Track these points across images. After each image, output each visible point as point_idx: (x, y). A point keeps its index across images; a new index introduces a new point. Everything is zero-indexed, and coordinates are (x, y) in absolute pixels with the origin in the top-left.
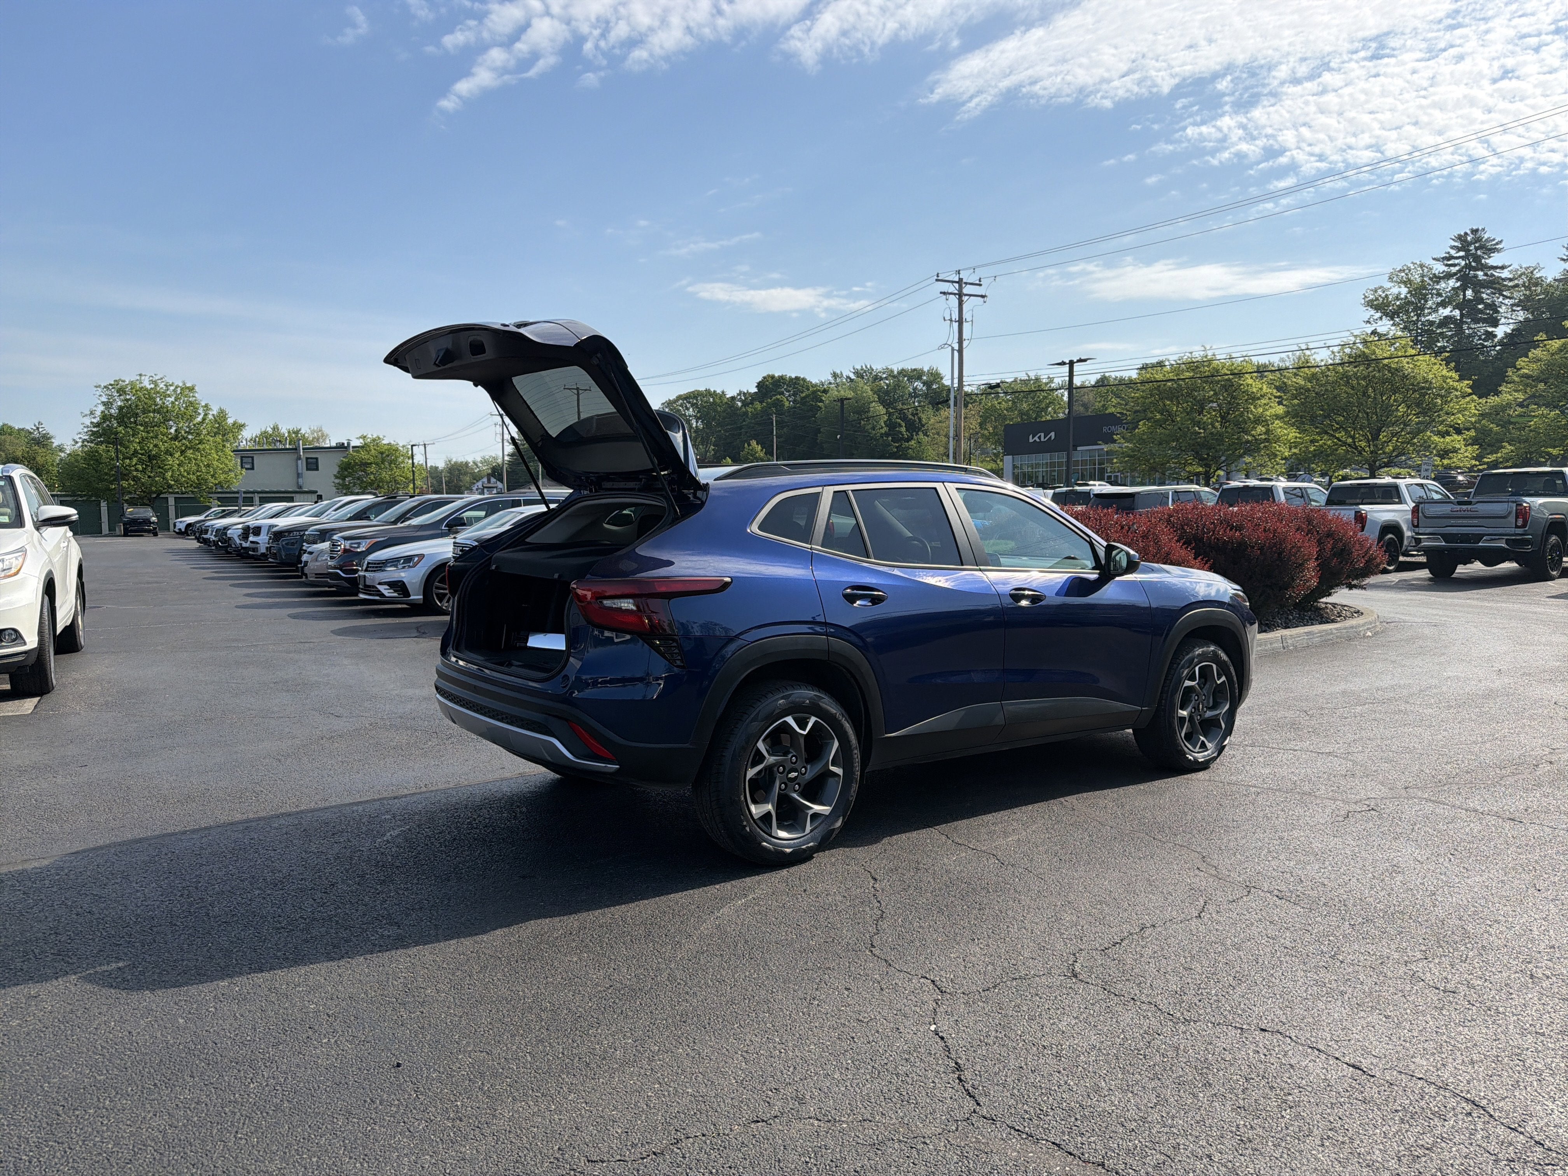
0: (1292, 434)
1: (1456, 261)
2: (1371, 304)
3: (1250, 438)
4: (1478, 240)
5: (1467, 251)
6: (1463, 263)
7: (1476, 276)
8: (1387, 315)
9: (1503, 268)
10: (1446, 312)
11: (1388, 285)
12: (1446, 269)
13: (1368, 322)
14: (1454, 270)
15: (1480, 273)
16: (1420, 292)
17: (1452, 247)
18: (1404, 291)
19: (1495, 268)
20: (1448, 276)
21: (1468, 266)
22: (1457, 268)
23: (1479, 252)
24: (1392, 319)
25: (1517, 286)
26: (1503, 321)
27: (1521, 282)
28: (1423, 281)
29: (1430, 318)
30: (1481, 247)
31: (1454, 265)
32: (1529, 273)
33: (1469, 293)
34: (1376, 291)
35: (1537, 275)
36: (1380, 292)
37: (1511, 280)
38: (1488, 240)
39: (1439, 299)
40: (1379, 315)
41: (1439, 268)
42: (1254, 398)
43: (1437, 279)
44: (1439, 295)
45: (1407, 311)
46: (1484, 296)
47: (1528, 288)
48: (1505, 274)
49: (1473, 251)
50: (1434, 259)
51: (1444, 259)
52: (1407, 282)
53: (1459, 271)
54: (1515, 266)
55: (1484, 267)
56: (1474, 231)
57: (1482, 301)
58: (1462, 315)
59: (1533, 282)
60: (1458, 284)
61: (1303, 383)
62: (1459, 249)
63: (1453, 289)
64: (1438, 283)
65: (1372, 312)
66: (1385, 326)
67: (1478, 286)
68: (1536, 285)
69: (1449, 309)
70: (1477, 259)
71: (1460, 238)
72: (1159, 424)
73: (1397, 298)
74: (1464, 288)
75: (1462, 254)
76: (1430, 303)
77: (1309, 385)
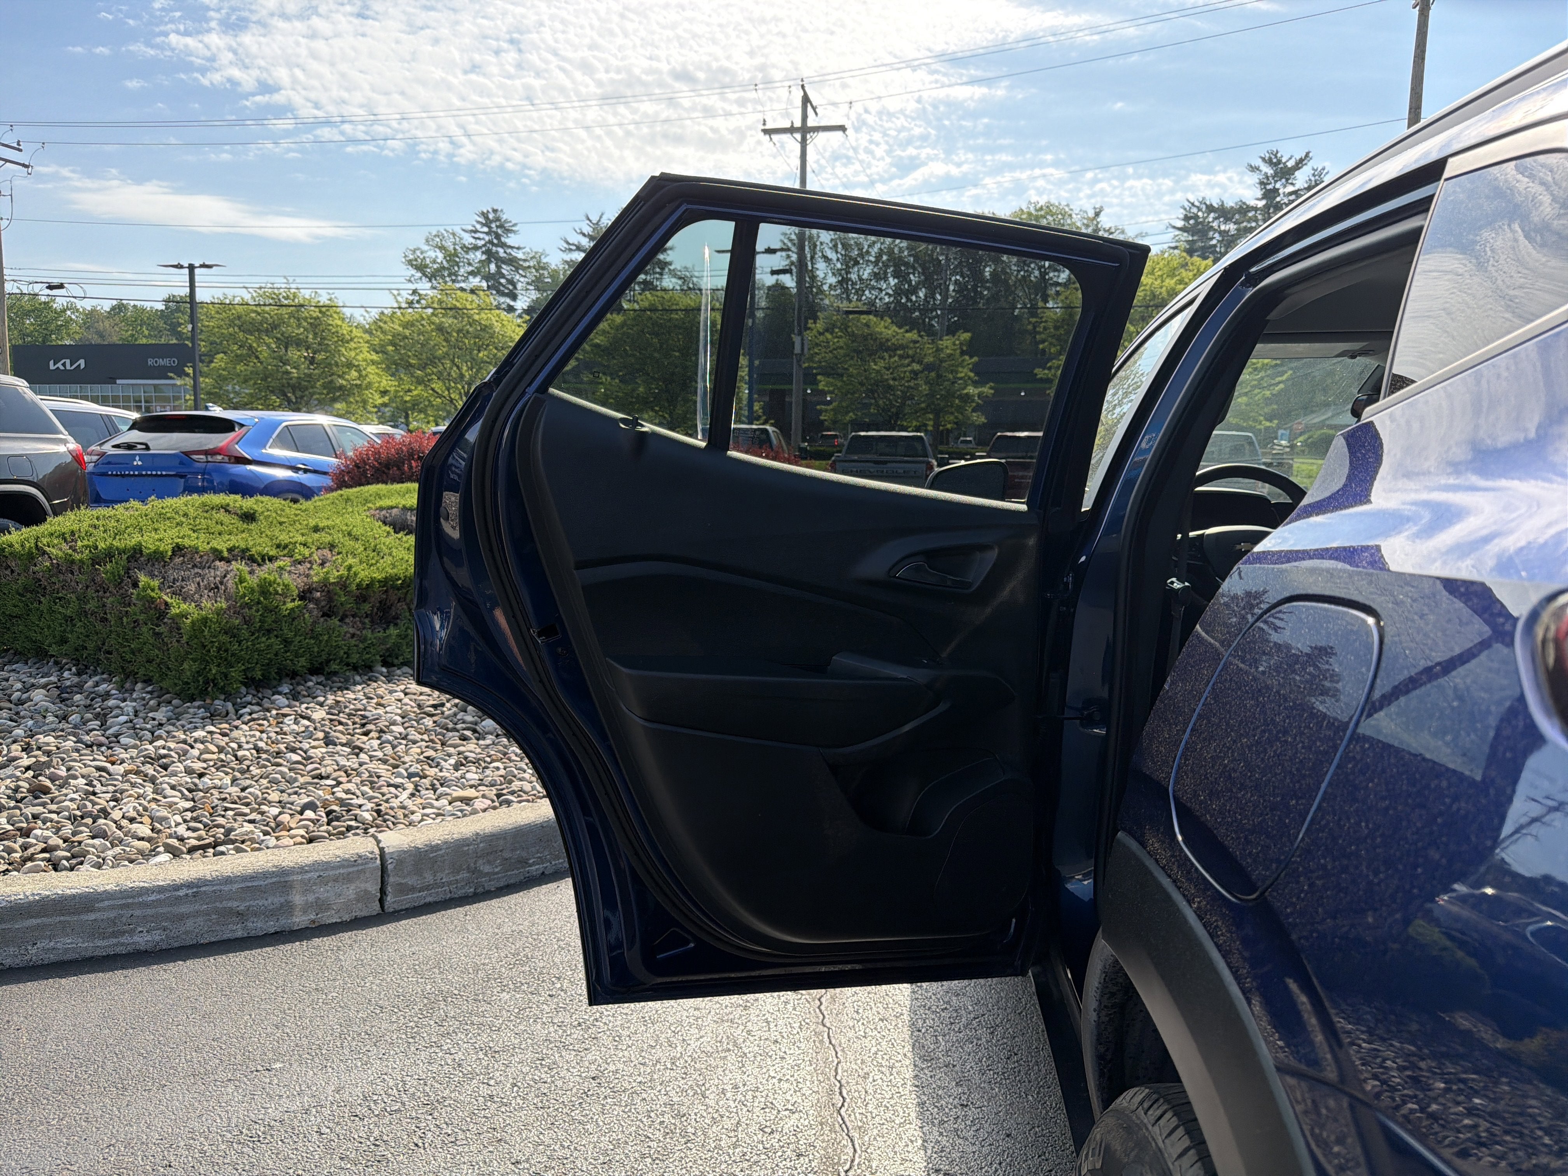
0: (387, 382)
1: (481, 236)
2: (410, 263)
3: (344, 383)
4: (498, 219)
5: (490, 227)
6: (487, 238)
7: (497, 252)
8: (426, 276)
9: (518, 248)
10: (475, 281)
11: (426, 248)
12: (473, 241)
13: (410, 281)
14: (480, 243)
15: (501, 250)
16: (452, 257)
17: (478, 222)
18: (440, 256)
19: (512, 247)
20: (476, 248)
21: (491, 242)
22: (483, 242)
23: (500, 231)
24: (430, 281)
25: (529, 267)
26: (520, 297)
27: (532, 264)
28: (455, 249)
29: (463, 285)
30: (501, 226)
31: (479, 239)
32: (535, 257)
33: (493, 267)
34: (414, 251)
35: (544, 260)
36: (418, 253)
37: (525, 260)
38: (506, 221)
39: (470, 269)
40: (419, 275)
41: (468, 240)
42: (344, 341)
43: (467, 249)
44: (470, 264)
45: (443, 277)
46: (504, 271)
47: (537, 271)
48: (520, 255)
49: (495, 229)
50: (464, 230)
51: (472, 231)
52: (442, 248)
53: (484, 245)
54: (527, 250)
55: (503, 245)
56: (495, 211)
57: (503, 276)
58: (488, 287)
59: (541, 267)
60: (484, 257)
61: (401, 329)
62: (483, 225)
63: (480, 261)
64: (467, 253)
65: (413, 272)
66: (424, 286)
67: (500, 261)
68: (544, 268)
69: (478, 279)
70: (498, 236)
71: (484, 215)
72: (239, 358)
73: (434, 262)
74: (488, 261)
75: (486, 229)
76: (462, 270)
77: (407, 332)
